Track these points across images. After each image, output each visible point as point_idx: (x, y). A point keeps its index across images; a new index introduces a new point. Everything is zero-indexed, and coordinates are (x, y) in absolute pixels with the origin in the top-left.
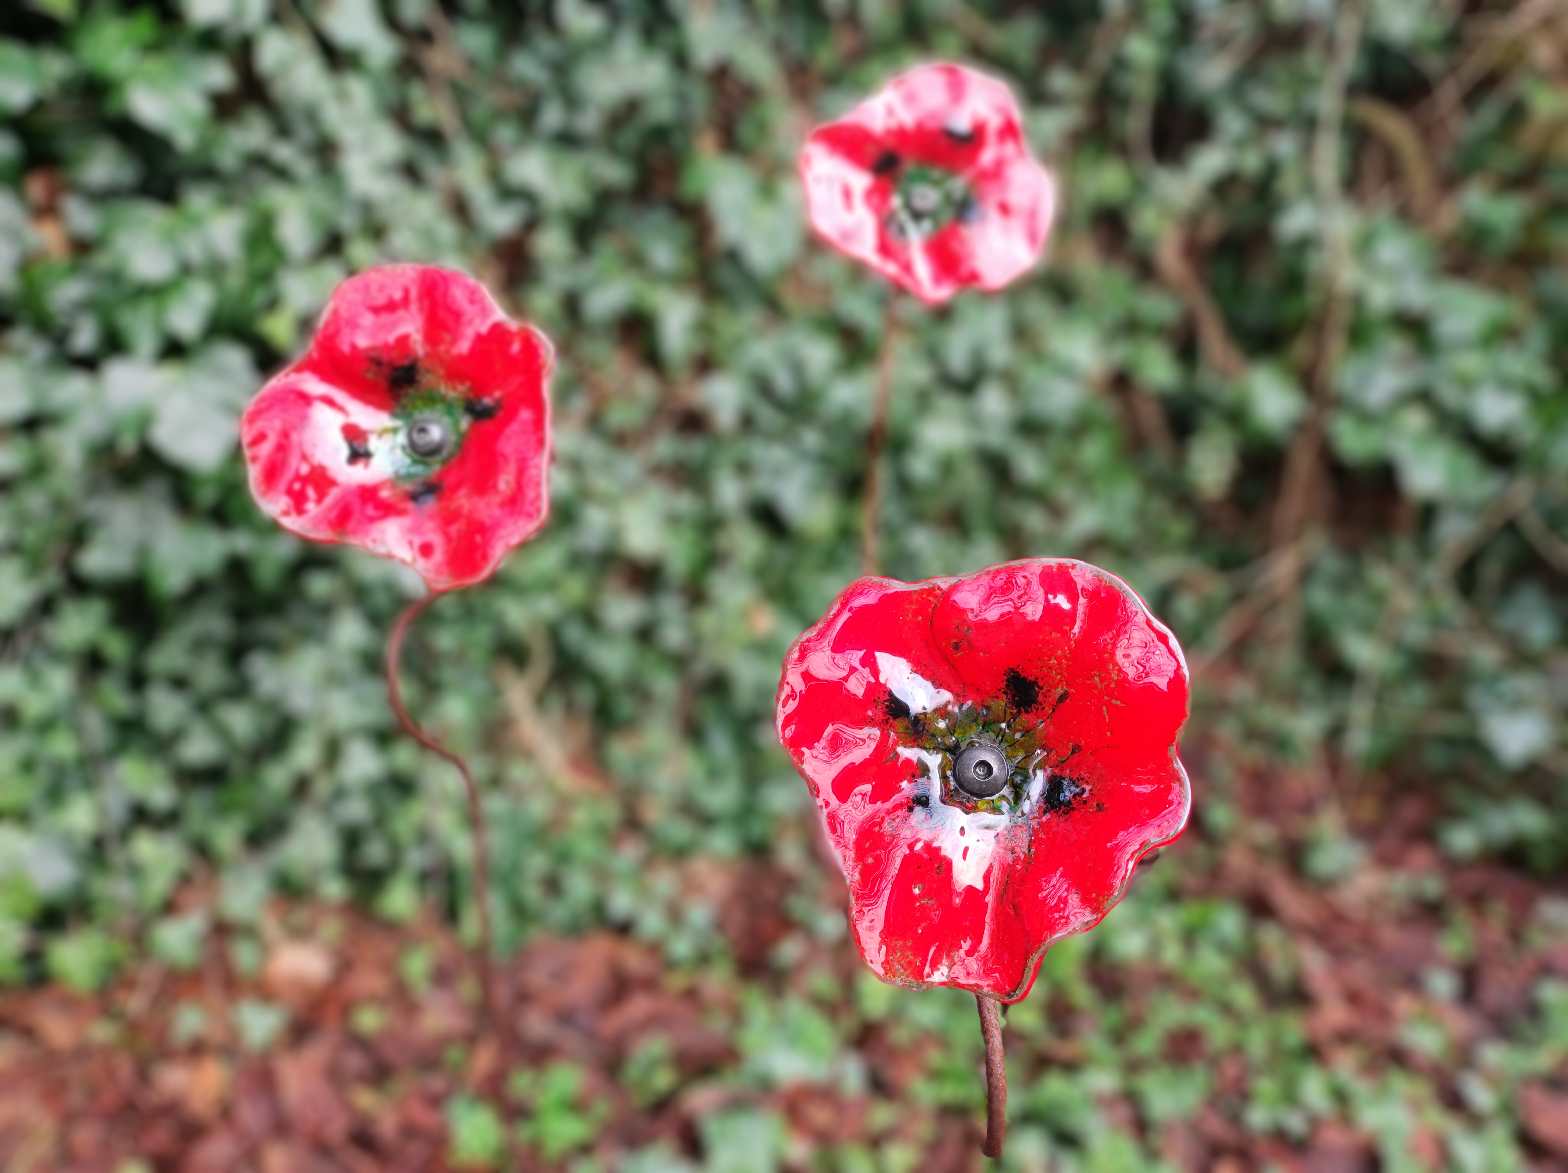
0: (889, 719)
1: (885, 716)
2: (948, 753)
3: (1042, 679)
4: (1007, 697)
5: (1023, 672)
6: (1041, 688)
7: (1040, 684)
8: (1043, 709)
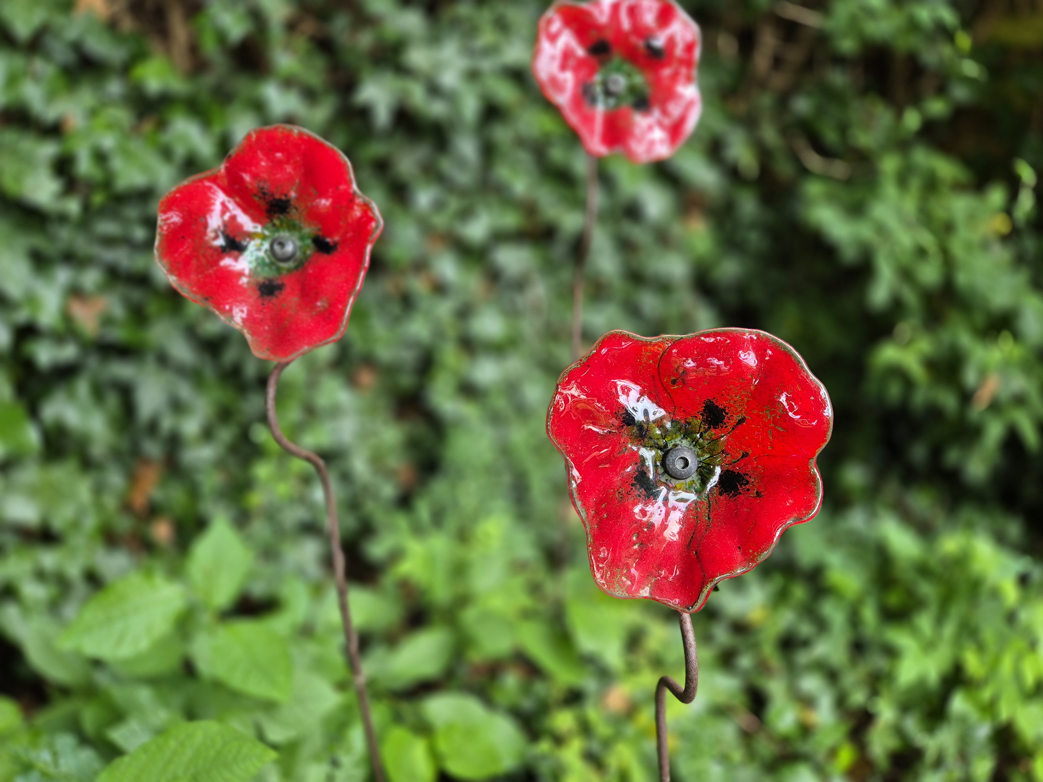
0: (624, 425)
1: (622, 423)
2: (660, 450)
3: (729, 408)
4: (703, 417)
5: (716, 402)
6: (727, 414)
7: (727, 411)
8: (726, 427)
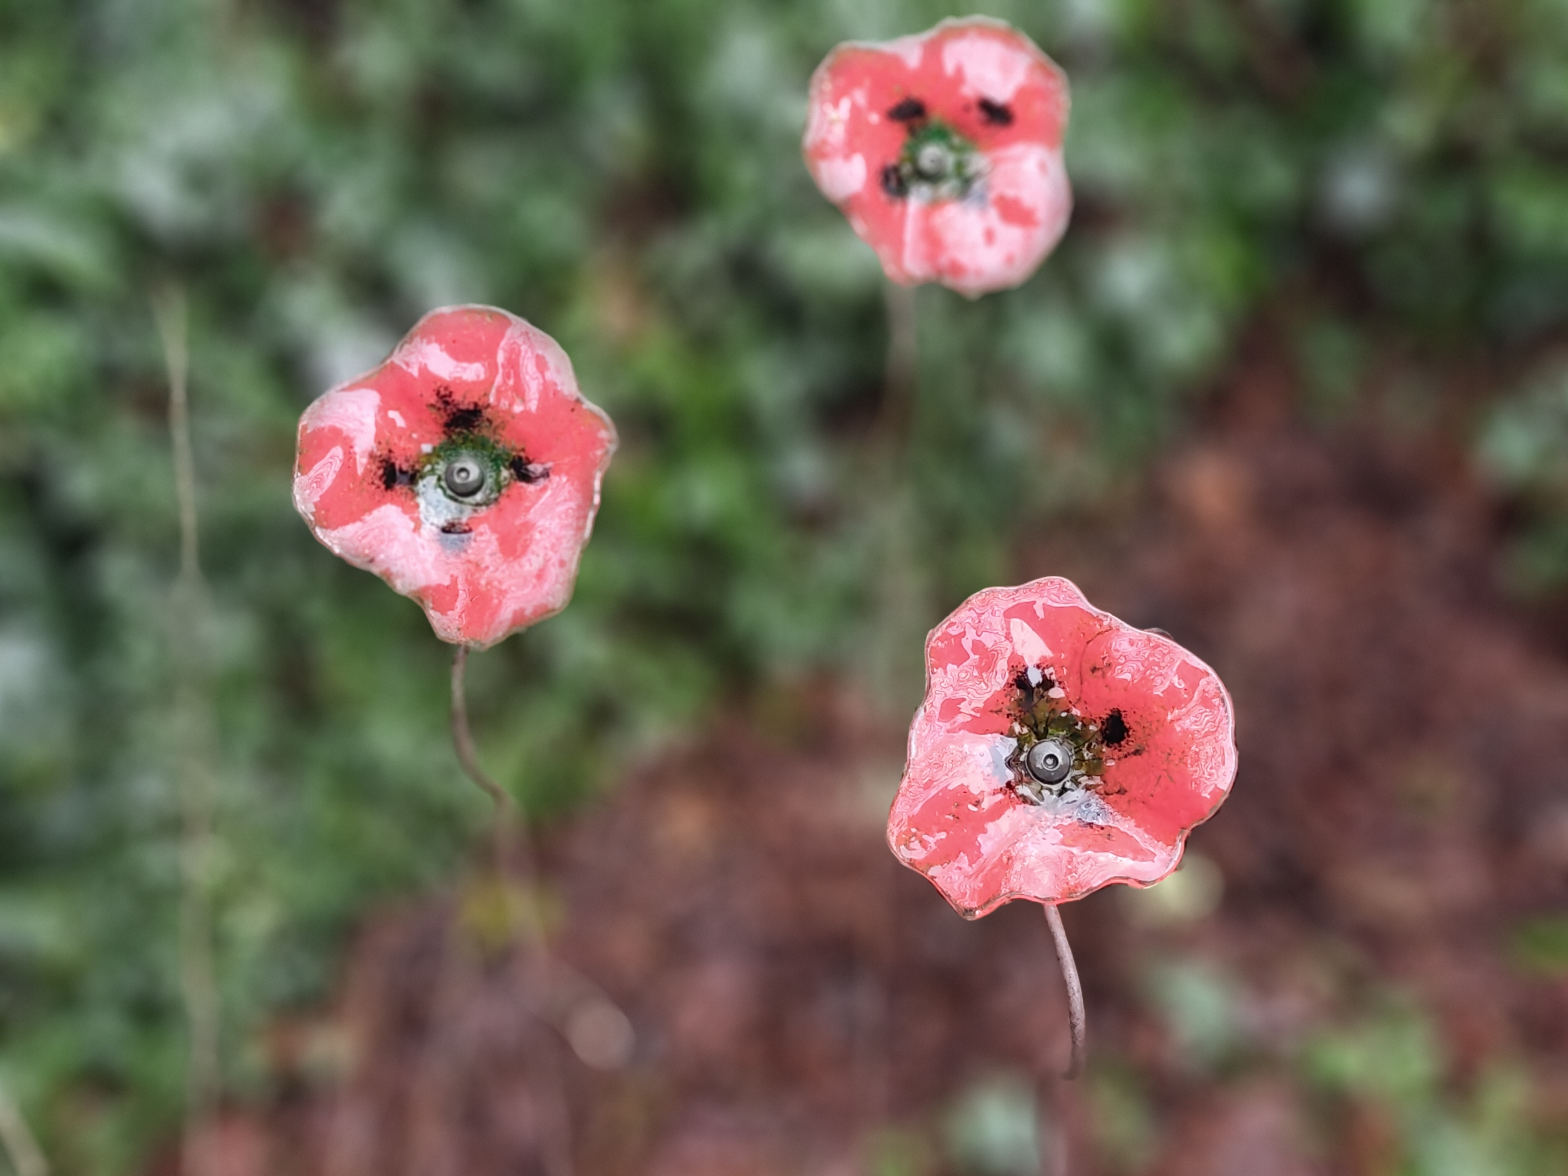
0: (1014, 685)
1: (1013, 681)
3: (1134, 731)
4: (1102, 727)
5: (1125, 717)
6: (1129, 736)
7: (1130, 733)
8: (1120, 750)
